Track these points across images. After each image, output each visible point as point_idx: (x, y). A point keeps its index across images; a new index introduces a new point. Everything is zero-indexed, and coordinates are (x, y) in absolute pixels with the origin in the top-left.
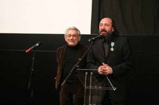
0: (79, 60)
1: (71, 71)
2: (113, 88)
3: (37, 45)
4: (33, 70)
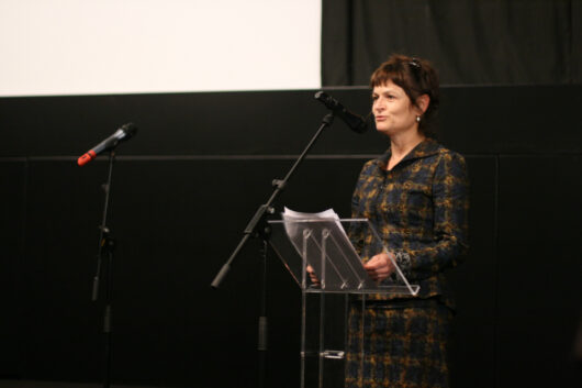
0: (276, 186)
1: (249, 230)
2: (409, 286)
3: (120, 134)
4: (106, 230)
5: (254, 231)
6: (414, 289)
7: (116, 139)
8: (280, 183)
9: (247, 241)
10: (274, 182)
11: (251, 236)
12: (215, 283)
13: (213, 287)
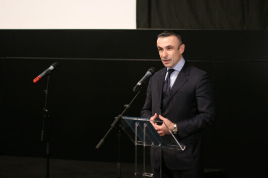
0: (126, 107)
1: (113, 125)
3: (51, 68)
4: (47, 111)
5: (115, 126)
6: (183, 148)
7: (50, 70)
8: (127, 106)
9: (112, 130)
10: (125, 105)
11: (114, 128)
12: (97, 147)
13: (96, 149)
